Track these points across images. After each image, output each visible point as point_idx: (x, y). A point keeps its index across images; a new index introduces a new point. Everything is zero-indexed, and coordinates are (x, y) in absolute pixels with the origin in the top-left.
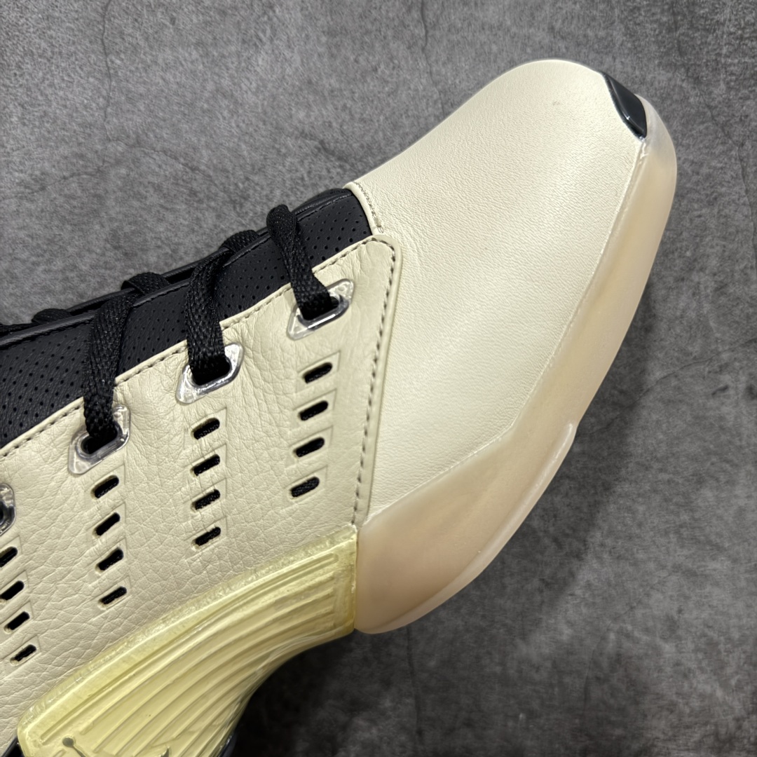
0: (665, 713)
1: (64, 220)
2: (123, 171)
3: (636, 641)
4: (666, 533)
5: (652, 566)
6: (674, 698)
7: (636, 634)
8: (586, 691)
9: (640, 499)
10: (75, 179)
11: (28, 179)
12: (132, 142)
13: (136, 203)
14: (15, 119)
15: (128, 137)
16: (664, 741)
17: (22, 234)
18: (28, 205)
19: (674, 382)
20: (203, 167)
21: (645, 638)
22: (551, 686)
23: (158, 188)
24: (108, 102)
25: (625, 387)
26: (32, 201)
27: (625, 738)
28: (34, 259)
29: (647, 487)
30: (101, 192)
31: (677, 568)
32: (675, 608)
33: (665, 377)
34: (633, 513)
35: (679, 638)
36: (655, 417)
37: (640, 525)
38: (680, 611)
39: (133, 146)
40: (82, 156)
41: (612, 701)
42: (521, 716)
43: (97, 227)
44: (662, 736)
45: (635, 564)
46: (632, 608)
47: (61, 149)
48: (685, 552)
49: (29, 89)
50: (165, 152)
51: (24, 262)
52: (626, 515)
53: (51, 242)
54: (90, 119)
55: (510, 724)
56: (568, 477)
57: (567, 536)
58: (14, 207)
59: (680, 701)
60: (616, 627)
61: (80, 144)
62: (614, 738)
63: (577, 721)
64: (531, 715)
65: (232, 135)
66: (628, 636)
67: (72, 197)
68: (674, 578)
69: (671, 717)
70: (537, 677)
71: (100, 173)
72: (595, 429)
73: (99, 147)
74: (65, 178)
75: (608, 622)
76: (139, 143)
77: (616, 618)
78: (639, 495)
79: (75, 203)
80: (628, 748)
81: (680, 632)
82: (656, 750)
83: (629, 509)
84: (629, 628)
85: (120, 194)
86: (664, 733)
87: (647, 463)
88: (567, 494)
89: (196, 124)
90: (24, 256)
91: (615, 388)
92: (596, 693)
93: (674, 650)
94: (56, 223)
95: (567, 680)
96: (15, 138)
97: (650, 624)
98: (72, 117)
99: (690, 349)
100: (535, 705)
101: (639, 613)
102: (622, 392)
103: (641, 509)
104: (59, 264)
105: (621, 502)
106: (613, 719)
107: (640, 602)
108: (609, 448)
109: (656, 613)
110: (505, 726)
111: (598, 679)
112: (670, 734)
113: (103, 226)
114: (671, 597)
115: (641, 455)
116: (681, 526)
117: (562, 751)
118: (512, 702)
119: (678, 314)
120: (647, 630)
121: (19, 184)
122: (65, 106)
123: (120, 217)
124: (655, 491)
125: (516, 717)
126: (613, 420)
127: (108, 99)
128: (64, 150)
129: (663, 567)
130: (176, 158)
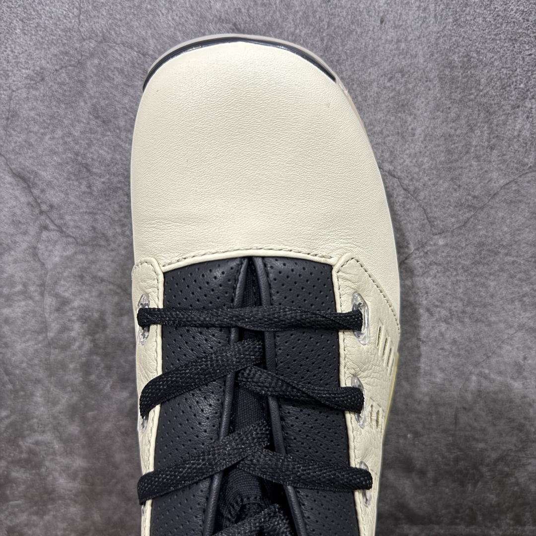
0: (516, 432)
1: (59, 101)
2: (96, 61)
3: (492, 381)
4: (512, 301)
5: (502, 325)
6: (522, 421)
7: (492, 376)
8: (456, 417)
9: (492, 277)
10: (63, 70)
11: (32, 73)
12: (99, 39)
13: (107, 84)
14: (18, 31)
15: (97, 36)
16: (516, 451)
17: (32, 114)
18: (34, 92)
19: (514, 187)
20: (151, 53)
21: (499, 379)
22: (430, 414)
23: (121, 71)
24: (80, 11)
25: (477, 193)
26: (37, 89)
27: (486, 449)
28: (42, 131)
29: (497, 267)
30: (82, 78)
31: (521, 327)
32: (521, 355)
33: (507, 184)
34: (487, 287)
35: (525, 378)
36: (500, 214)
37: (492, 296)
38: (525, 358)
39: (101, 42)
40: (66, 53)
41: (476, 424)
42: (409, 436)
43: (82, 104)
44: (514, 448)
45: (489, 325)
46: (488, 357)
47: (52, 50)
48: (528, 315)
49: (25, 8)
50: (123, 44)
51: (36, 133)
52: (481, 289)
53: (52, 117)
54: (69, 25)
55: (401, 441)
56: (436, 264)
57: (437, 306)
58: (25, 95)
59: (527, 423)
60: (477, 371)
61: (64, 45)
62: (478, 450)
63: (450, 438)
64: (417, 434)
65: (170, 27)
66: (486, 377)
67: (63, 84)
68: (520, 334)
69: (520, 434)
70: (419, 408)
71: (81, 64)
72: (455, 226)
73: (78, 45)
74: (56, 70)
75: (471, 368)
76: (105, 39)
77: (476, 364)
78: (490, 274)
79: (65, 88)
80: (489, 457)
81: (525, 374)
82: (510, 458)
83: (483, 285)
84: (487, 371)
85: (95, 78)
86: (515, 446)
87: (496, 250)
88: (435, 276)
89: (143, 20)
90: (36, 129)
91: (469, 194)
92: (464, 418)
93: (521, 386)
94: (54, 103)
95: (441, 410)
96: (20, 45)
97: (502, 368)
98: (57, 25)
99: (526, 160)
100: (419, 428)
101: (493, 360)
102: (474, 197)
103: (493, 284)
104: (59, 133)
105: (477, 280)
106: (477, 436)
107: (494, 353)
108: (466, 240)
109: (507, 360)
110: (398, 442)
111: (465, 408)
112: (520, 446)
113: (86, 103)
114: (518, 348)
115: (491, 244)
116: (524, 296)
117: (440, 459)
118: (402, 426)
119: (516, 133)
120: (500, 373)
121: (26, 78)
122: (51, 18)
123: (97, 95)
124: (502, 270)
125: (405, 437)
126: (468, 219)
127: (80, 9)
128: (54, 50)
129: (511, 327)
130: (132, 48)
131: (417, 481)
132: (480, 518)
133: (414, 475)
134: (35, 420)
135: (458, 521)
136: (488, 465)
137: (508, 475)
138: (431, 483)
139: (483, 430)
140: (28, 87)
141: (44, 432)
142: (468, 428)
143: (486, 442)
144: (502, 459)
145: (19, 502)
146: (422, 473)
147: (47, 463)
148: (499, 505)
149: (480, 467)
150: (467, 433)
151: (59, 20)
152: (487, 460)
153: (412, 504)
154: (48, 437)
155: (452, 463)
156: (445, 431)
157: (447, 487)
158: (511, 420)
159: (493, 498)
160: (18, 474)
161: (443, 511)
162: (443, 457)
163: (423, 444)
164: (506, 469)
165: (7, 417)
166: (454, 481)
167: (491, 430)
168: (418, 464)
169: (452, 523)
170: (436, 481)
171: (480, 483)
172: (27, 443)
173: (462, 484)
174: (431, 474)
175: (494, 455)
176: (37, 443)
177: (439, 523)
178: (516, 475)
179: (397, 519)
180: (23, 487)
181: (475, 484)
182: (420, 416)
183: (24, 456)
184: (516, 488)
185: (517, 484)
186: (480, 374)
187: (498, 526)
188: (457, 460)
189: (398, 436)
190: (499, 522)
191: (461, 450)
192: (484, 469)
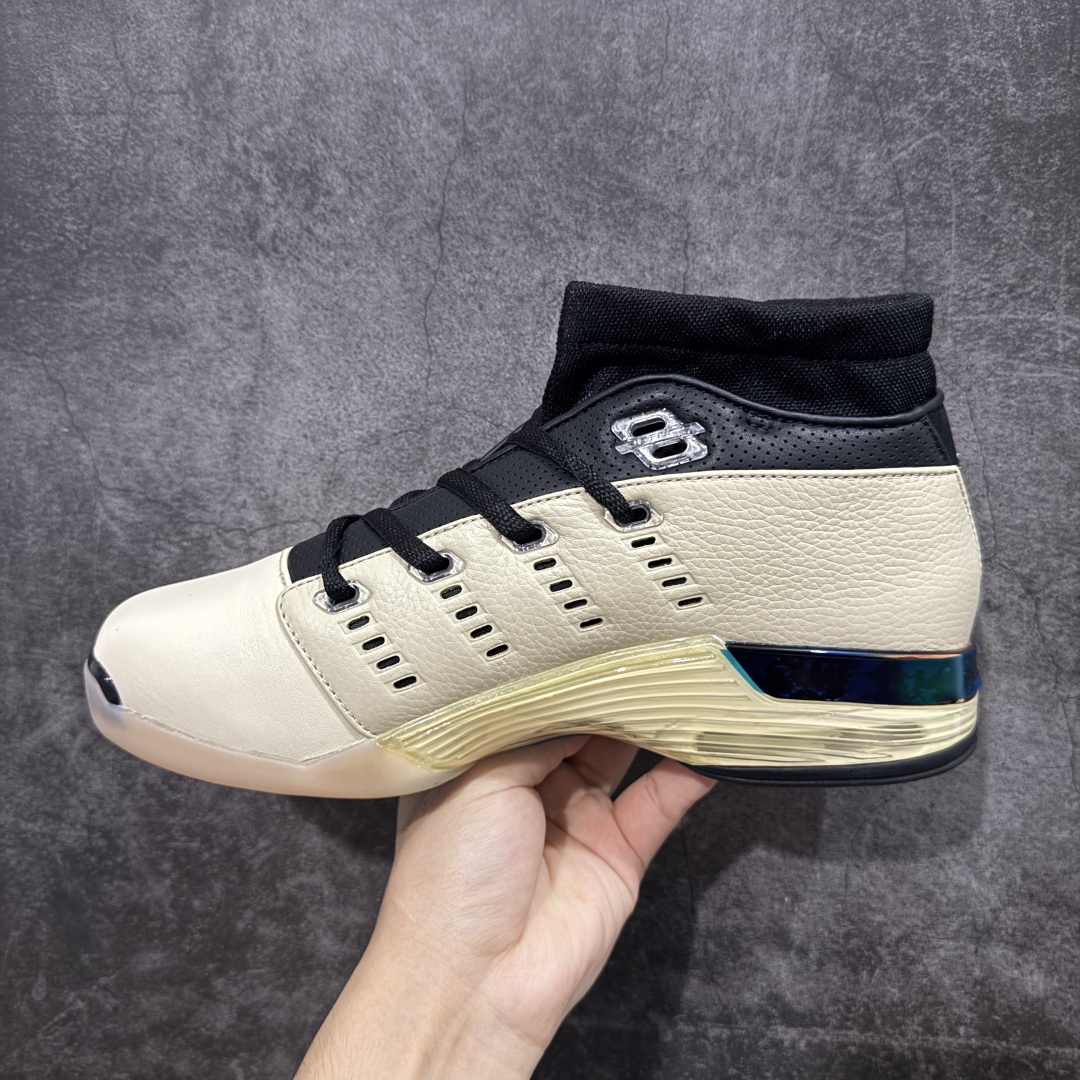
131: (796, 963)
132: (878, 1021)
133: (792, 953)
134: (304, 855)
135: (849, 1023)
136: (888, 946)
137: (913, 961)
138: (815, 967)
139: (881, 898)
140: (360, 450)
141: (312, 871)
142: (862, 893)
143: (885, 914)
144: (905, 938)
145: (263, 971)
146: (803, 952)
147: (310, 916)
148: (903, 1003)
149: (878, 948)
150: (861, 900)
151: (404, 380)
152: (887, 939)
153: (789, 996)
154: (317, 878)
155: (841, 941)
156: (832, 895)
157: (835, 974)
158: (917, 885)
159: (894, 993)
160: (268, 930)
161: (831, 1009)
162: (830, 932)
163: (805, 912)
164: (912, 952)
165: (267, 849)
166: (844, 967)
167: (891, 897)
168: (797, 939)
169: (842, 1026)
170: (820, 964)
171: (878, 971)
172: (287, 886)
173: (855, 971)
174: (813, 955)
175: (896, 933)
176: (301, 887)
177: (824, 1025)
178: (925, 961)
179: (769, 1017)
180: (272, 948)
181: (871, 972)
182: (800, 873)
183: (280, 904)
184: (925, 980)
185: (926, 974)
186: (876, 822)
187: (903, 1034)
188: (848, 936)
189: (773, 899)
190: (903, 1027)
191: (853, 922)
192: (883, 951)
